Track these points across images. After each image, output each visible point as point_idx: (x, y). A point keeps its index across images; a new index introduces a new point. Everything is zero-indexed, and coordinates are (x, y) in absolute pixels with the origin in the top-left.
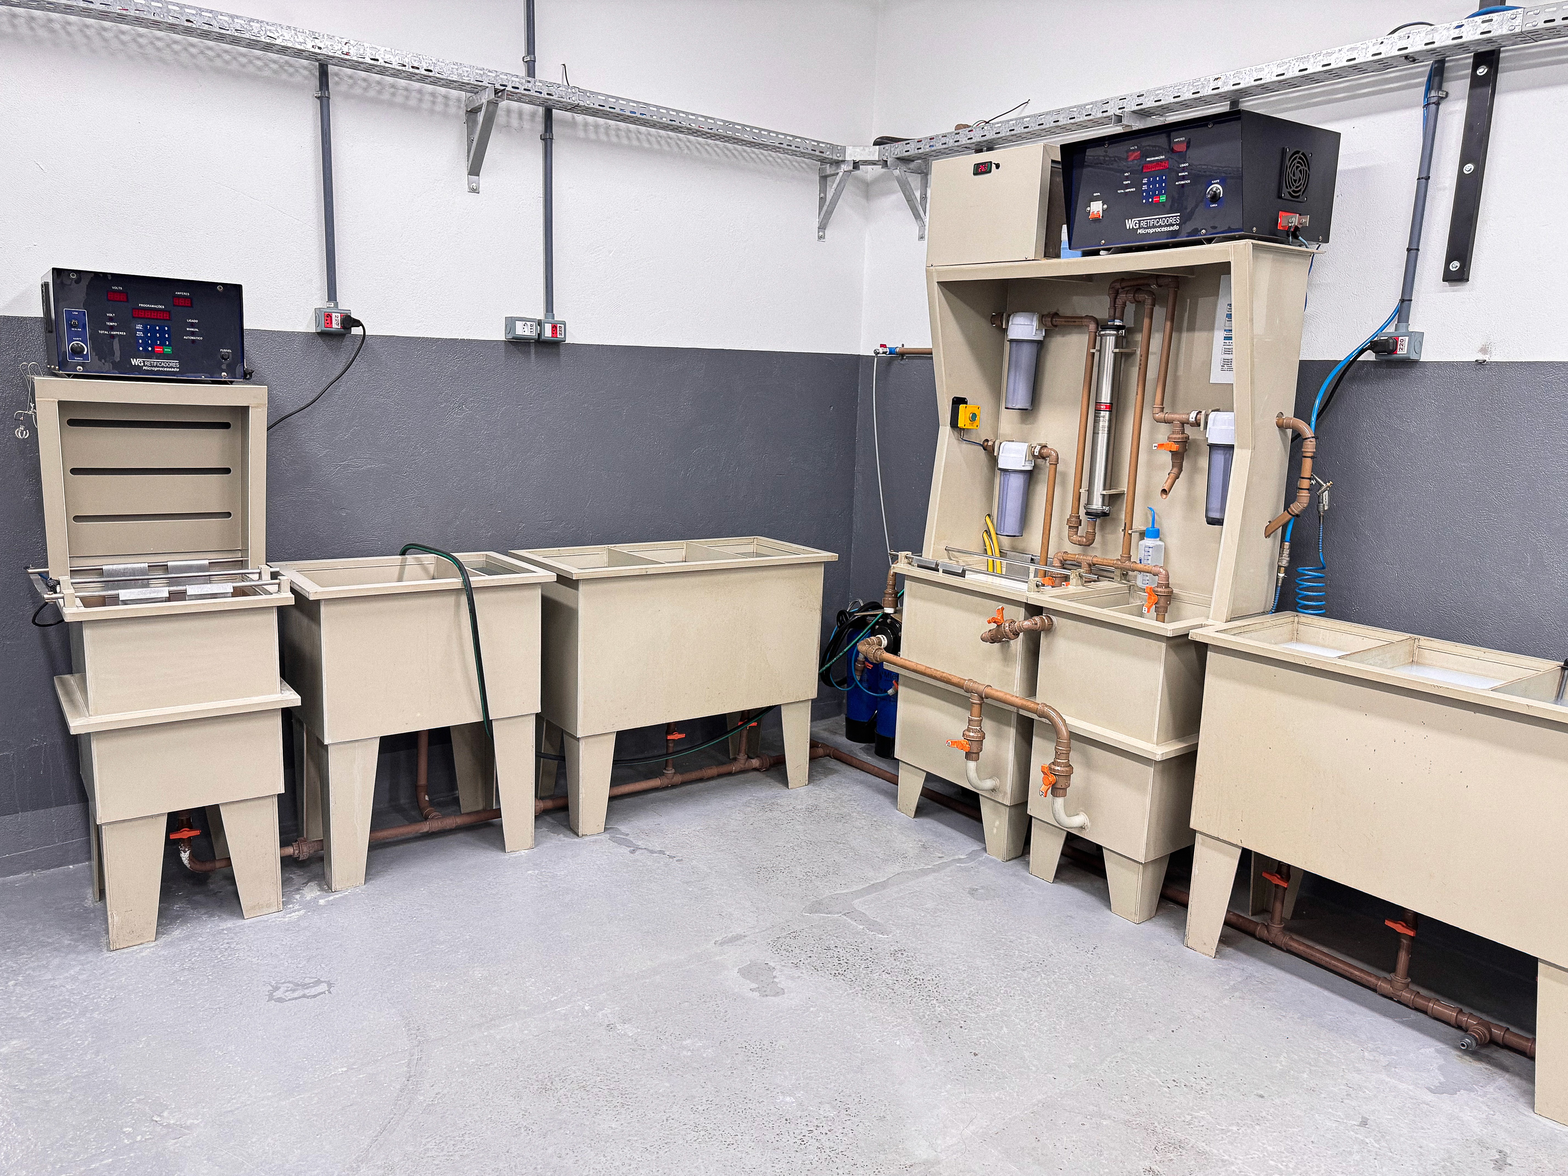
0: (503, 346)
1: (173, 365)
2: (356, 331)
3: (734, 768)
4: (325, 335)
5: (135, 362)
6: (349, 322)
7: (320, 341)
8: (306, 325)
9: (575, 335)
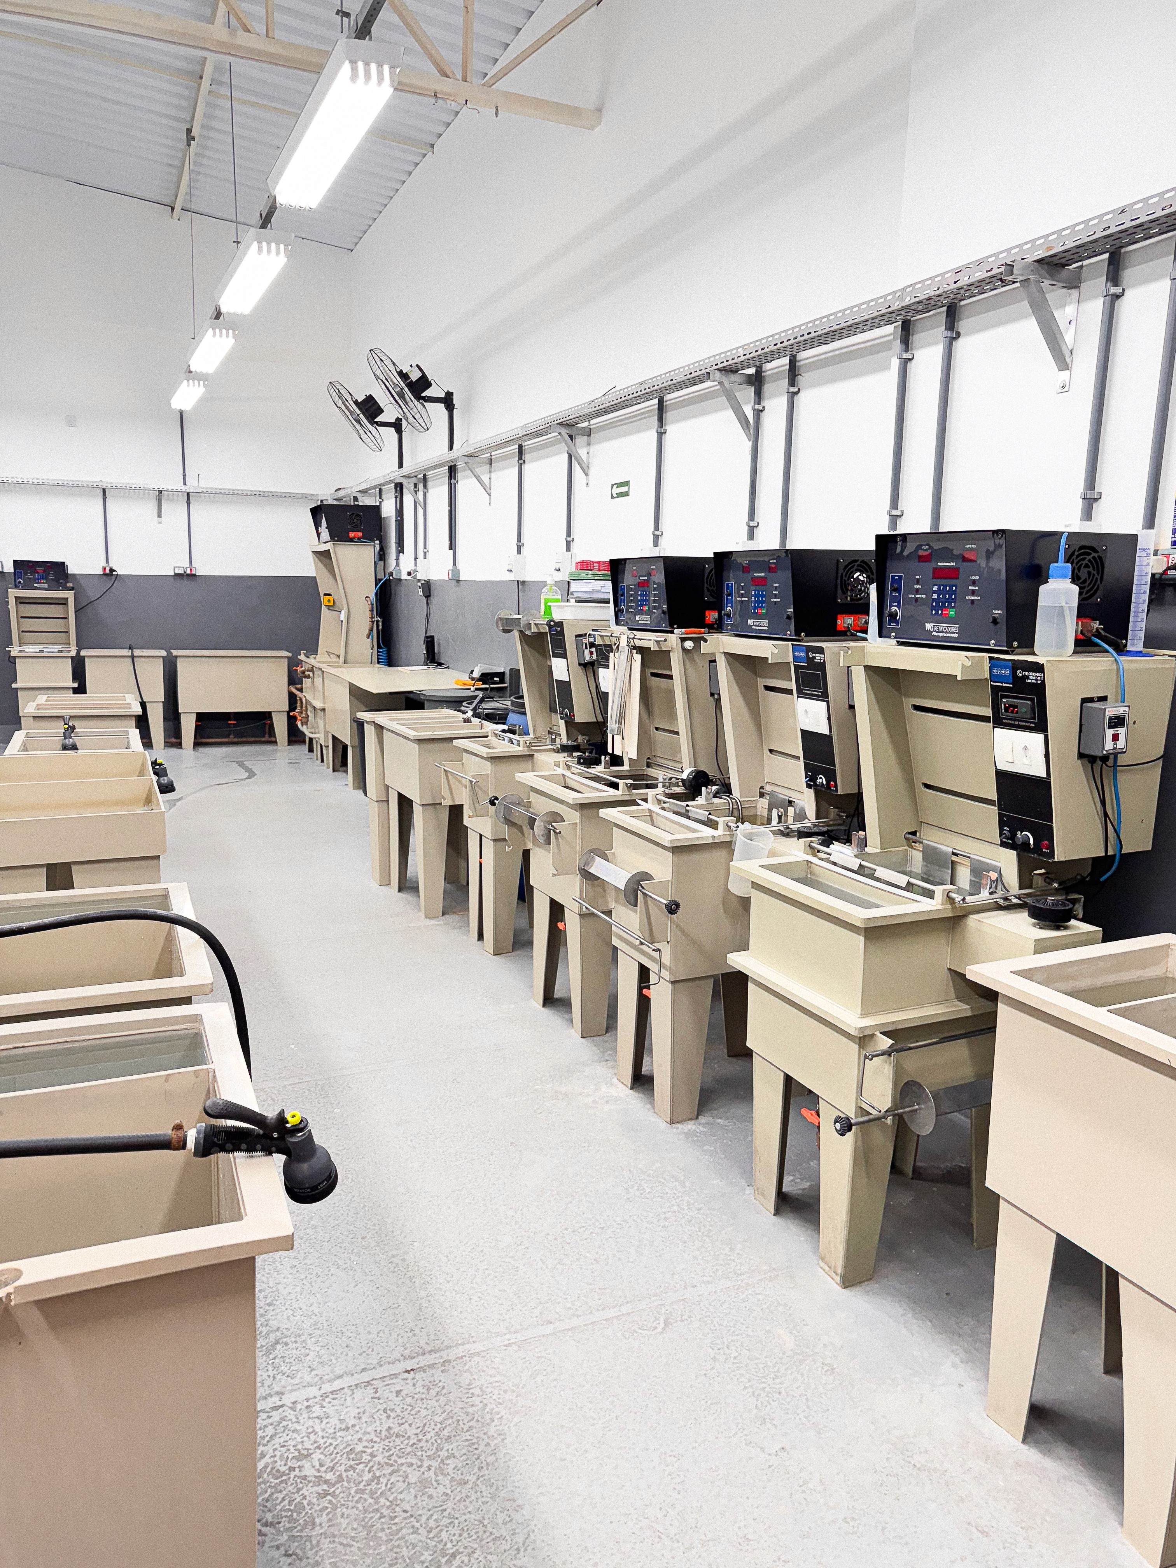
0: (172, 579)
1: (46, 586)
2: (115, 573)
3: (263, 739)
4: (105, 574)
5: (35, 585)
6: (112, 570)
7: (103, 577)
8: (100, 572)
9: (200, 571)
